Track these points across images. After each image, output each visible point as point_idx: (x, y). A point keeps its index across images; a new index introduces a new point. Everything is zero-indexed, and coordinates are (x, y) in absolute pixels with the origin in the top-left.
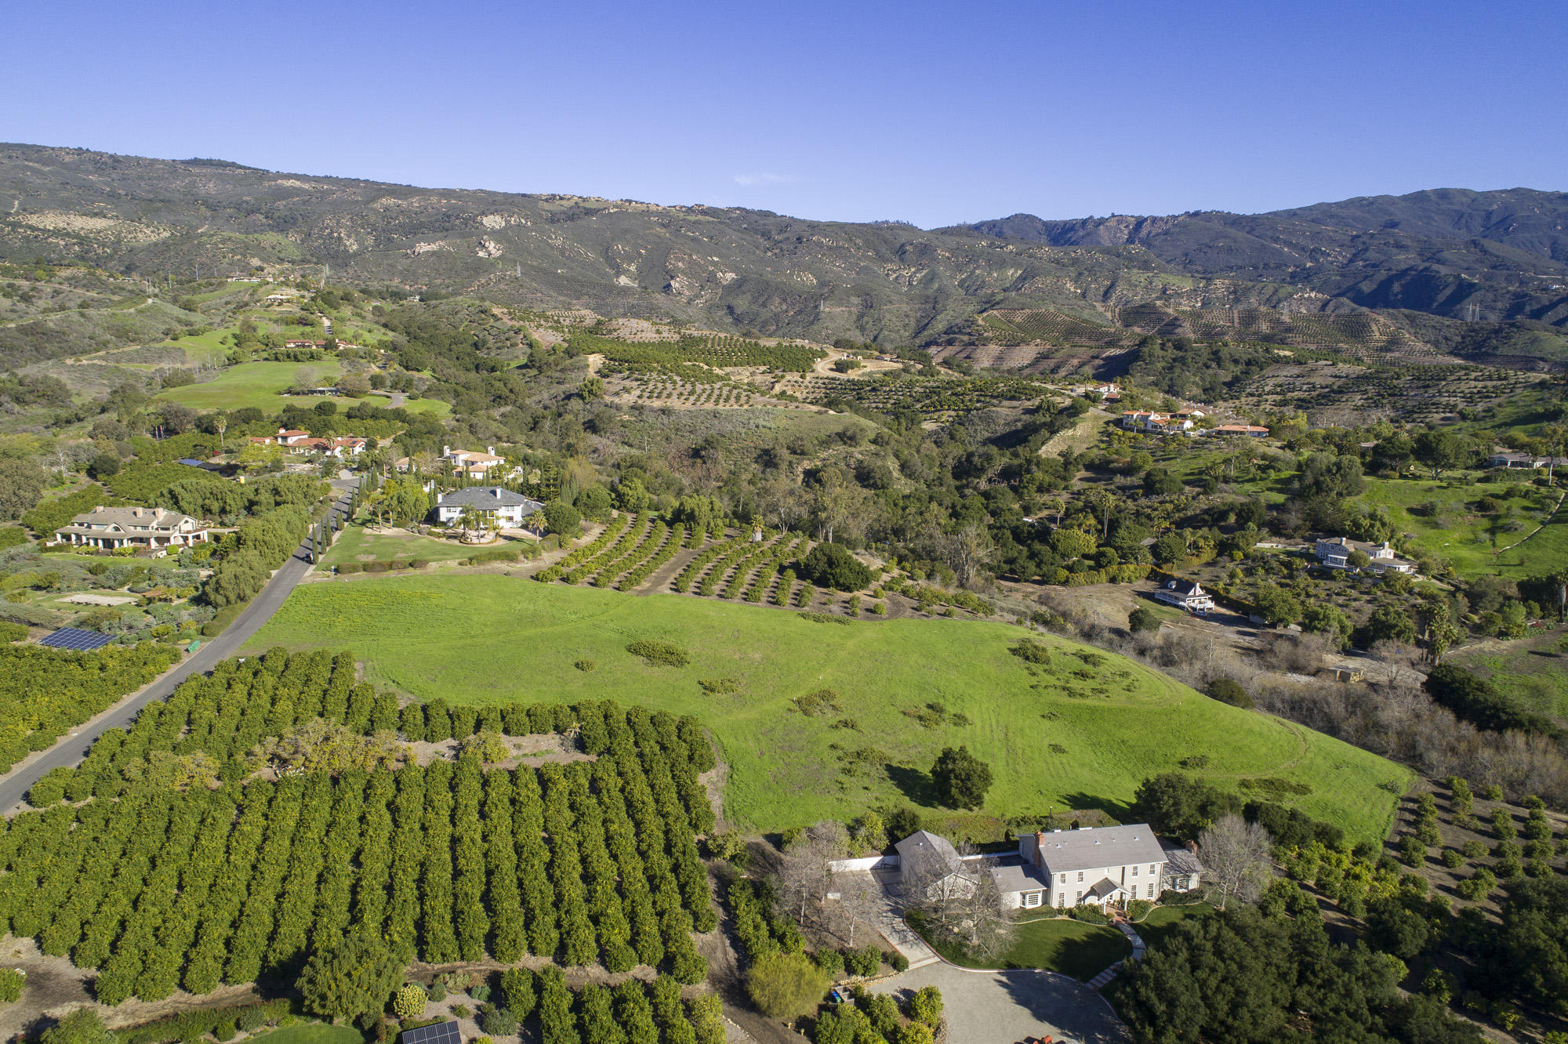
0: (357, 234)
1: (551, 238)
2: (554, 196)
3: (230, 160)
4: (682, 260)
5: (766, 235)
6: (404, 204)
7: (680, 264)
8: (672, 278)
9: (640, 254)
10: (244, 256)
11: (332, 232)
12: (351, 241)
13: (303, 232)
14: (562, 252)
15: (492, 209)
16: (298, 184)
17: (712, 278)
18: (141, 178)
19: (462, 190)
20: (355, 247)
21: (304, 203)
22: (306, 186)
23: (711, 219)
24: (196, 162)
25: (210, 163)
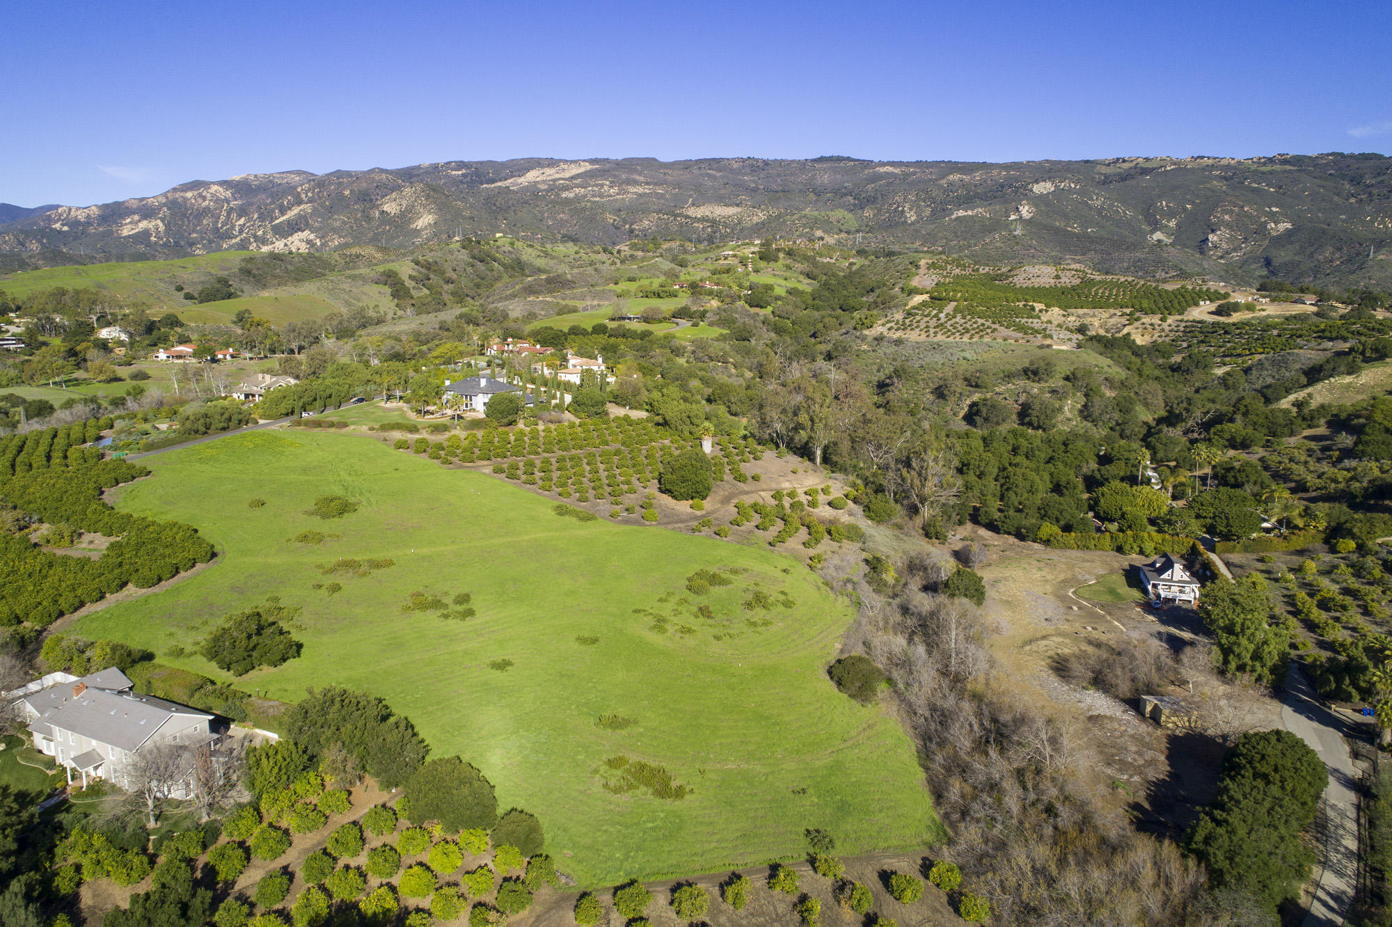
0: (919, 206)
1: (1092, 200)
2: (1118, 159)
3: (845, 156)
4: (1230, 212)
5: (1356, 180)
6: (966, 178)
7: (1227, 217)
8: (1213, 231)
9: (1185, 209)
10: (812, 229)
11: (898, 207)
12: (912, 213)
13: (876, 208)
14: (1099, 211)
15: (1046, 176)
16: (890, 169)
17: (1261, 230)
18: (779, 175)
19: (1029, 162)
20: (913, 219)
21: (888, 184)
22: (897, 171)
23: (1292, 168)
24: (822, 159)
25: (831, 159)
